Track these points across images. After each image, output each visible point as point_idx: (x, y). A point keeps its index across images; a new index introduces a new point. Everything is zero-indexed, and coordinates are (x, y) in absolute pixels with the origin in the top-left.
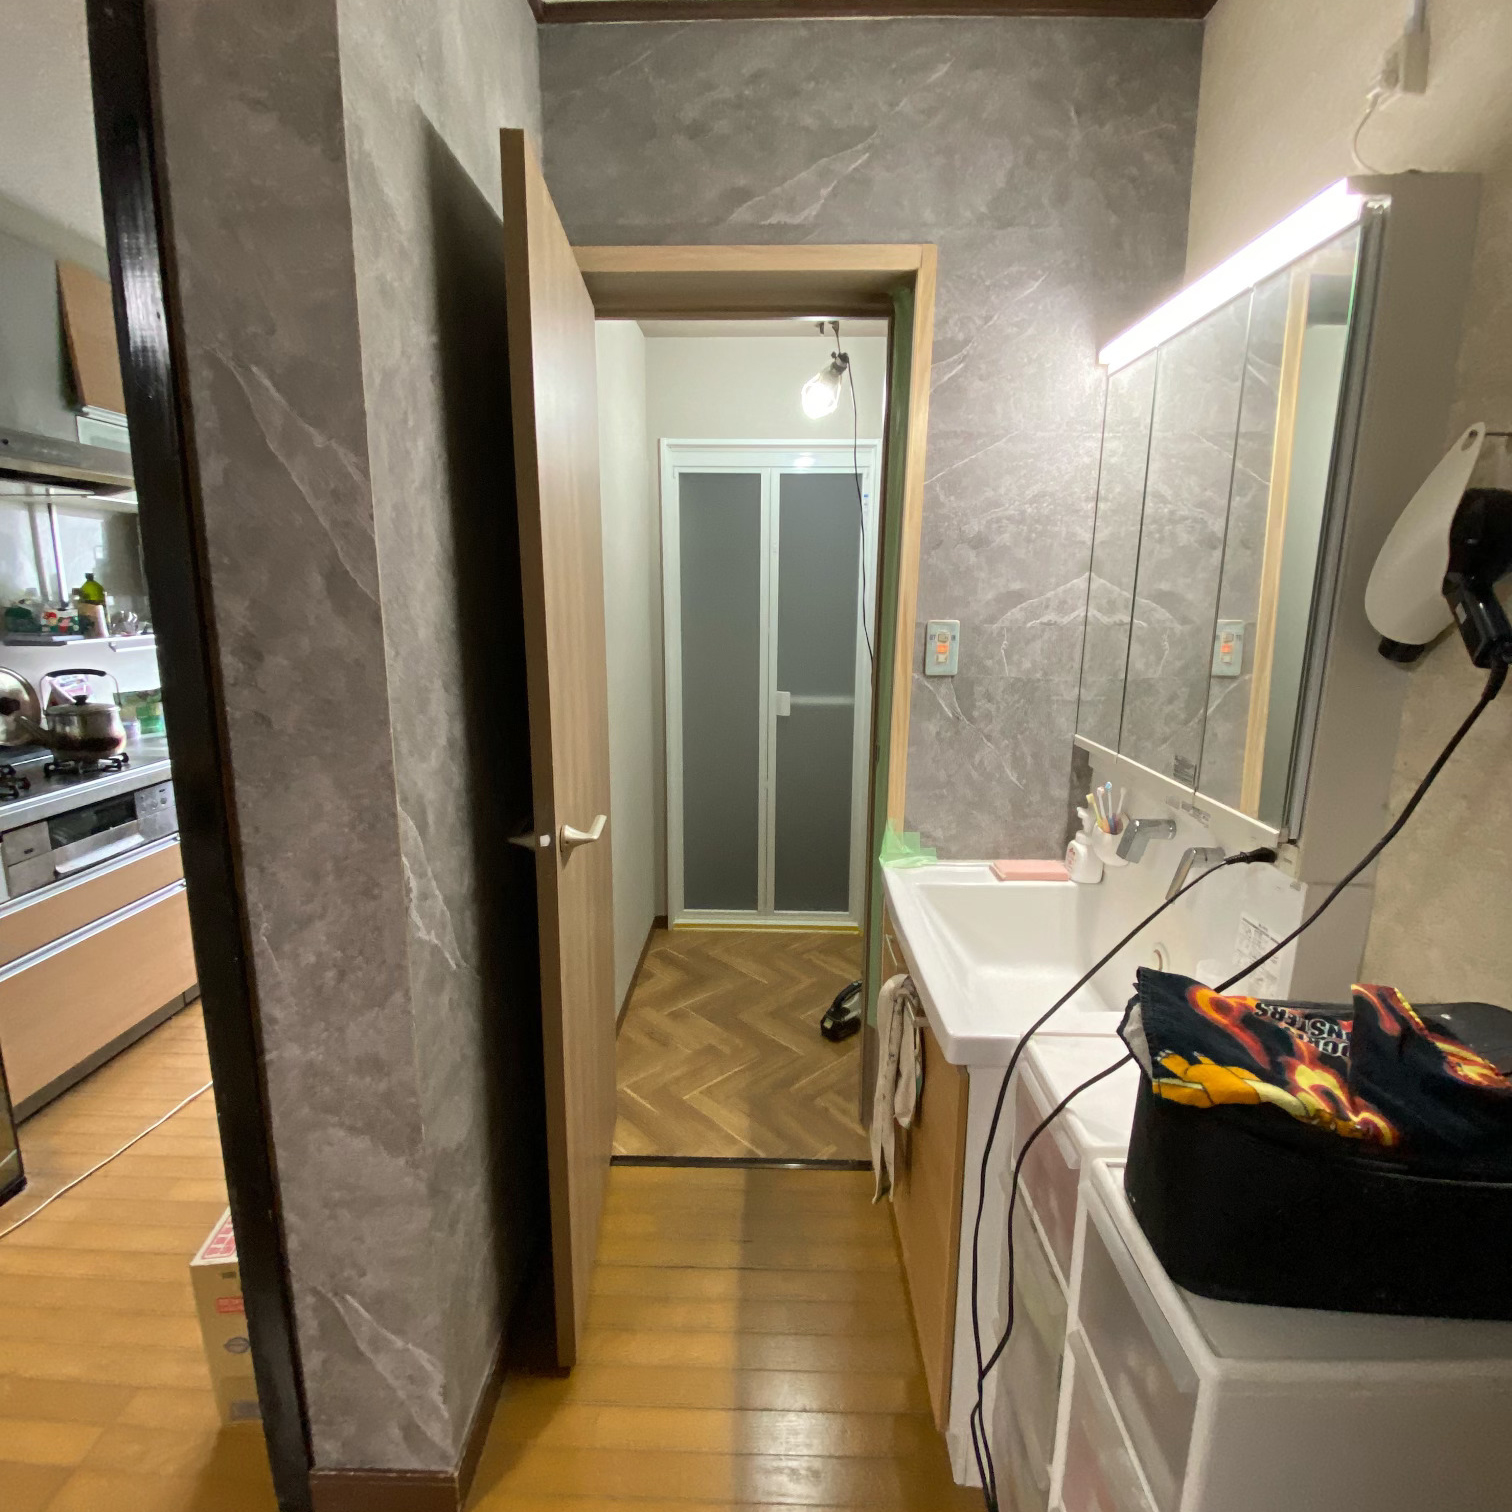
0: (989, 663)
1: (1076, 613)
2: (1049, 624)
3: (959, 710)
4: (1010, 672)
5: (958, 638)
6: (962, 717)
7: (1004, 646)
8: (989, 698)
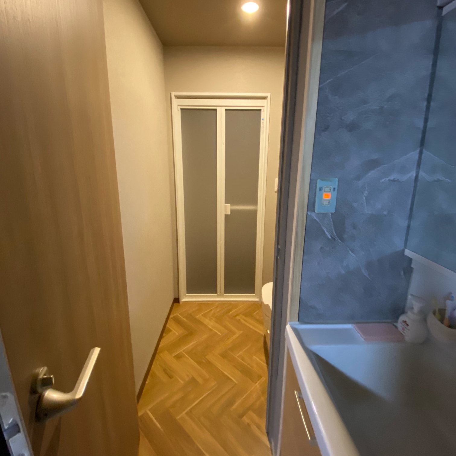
0: (355, 205)
1: (410, 175)
2: (394, 180)
3: (335, 233)
4: (368, 211)
5: (336, 189)
6: (337, 239)
7: (365, 194)
8: (355, 227)
